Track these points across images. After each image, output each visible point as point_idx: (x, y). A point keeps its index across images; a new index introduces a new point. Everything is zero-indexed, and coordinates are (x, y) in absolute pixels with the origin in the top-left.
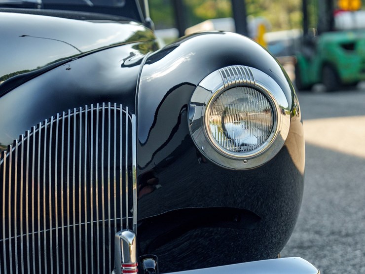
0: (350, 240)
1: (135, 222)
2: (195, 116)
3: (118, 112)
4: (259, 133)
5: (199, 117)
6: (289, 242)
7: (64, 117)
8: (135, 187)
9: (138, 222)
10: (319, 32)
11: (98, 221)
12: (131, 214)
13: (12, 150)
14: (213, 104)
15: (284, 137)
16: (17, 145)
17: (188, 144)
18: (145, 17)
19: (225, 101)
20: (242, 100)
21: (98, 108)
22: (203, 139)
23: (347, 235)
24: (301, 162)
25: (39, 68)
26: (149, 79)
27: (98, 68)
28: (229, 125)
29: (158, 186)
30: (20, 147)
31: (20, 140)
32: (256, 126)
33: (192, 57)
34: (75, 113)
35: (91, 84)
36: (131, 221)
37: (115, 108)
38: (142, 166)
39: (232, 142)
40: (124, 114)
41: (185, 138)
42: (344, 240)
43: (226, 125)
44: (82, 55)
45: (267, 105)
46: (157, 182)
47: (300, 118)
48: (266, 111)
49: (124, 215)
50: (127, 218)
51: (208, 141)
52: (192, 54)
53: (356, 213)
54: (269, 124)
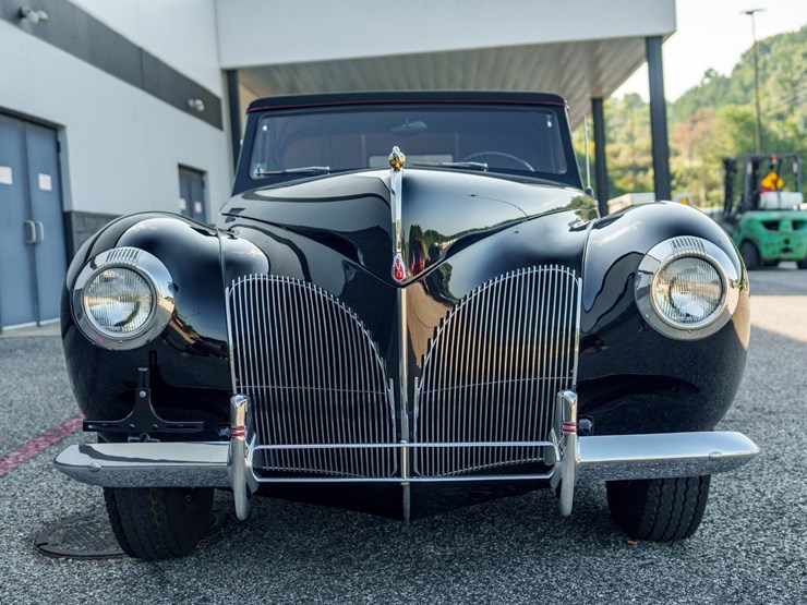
0: (774, 417)
1: (574, 383)
2: (641, 284)
3: (565, 274)
4: (707, 306)
5: (645, 285)
6: (727, 416)
7: (513, 276)
8: (577, 349)
9: (577, 383)
10: (741, 210)
11: (538, 379)
12: (571, 375)
13: (462, 304)
14: (661, 273)
15: (732, 312)
16: (468, 299)
17: (633, 310)
18: (586, 185)
19: (674, 271)
20: (689, 271)
21: (545, 270)
22: (649, 307)
23: (770, 413)
24: (745, 339)
25: (487, 228)
26: (600, 244)
27: (546, 231)
28: (676, 294)
29: (603, 348)
30: (470, 302)
31: (471, 295)
32: (703, 297)
33: (637, 226)
34: (524, 273)
35: (539, 247)
36: (570, 381)
37: (562, 271)
38: (585, 331)
39: (678, 311)
40: (571, 277)
41: (631, 305)
42: (767, 417)
43: (673, 295)
44: (529, 218)
45: (717, 277)
46: (602, 344)
47: (748, 292)
48: (715, 283)
49: (564, 375)
50: (567, 378)
51: (653, 309)
52: (639, 223)
53: (779, 392)
54: (717, 297)
